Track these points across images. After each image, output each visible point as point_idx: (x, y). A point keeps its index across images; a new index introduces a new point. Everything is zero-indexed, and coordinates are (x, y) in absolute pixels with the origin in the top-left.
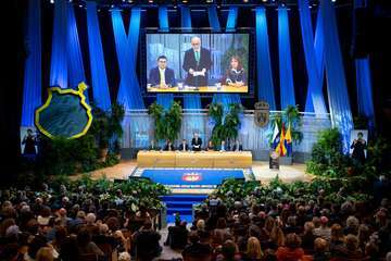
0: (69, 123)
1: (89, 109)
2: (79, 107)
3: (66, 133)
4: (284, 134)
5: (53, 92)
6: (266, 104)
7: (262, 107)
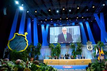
1: (27, 41)
4: (100, 52)
6: (91, 42)
7: (89, 43)
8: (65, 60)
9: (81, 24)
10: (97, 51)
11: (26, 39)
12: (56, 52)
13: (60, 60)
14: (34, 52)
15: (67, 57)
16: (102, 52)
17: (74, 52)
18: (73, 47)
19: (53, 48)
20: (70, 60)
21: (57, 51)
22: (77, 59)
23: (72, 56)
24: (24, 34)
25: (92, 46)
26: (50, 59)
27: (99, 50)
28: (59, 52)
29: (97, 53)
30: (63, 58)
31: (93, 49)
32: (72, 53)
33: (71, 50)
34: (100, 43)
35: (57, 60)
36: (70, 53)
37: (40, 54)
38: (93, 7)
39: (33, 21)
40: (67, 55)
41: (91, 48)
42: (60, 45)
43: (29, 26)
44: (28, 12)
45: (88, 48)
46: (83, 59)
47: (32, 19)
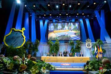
0: (16, 42)
1: (25, 37)
2: (21, 36)
3: (14, 46)
4: (99, 50)
5: (12, 30)
6: (90, 40)
7: (88, 41)
8: (63, 57)
9: (81, 21)
10: (96, 49)
11: (23, 34)
12: (54, 49)
13: (58, 57)
14: (31, 49)
15: (65, 54)
16: (101, 50)
17: (73, 49)
18: (72, 44)
19: (51, 45)
20: (68, 57)
21: (56, 48)
22: (76, 57)
23: (71, 54)
24: (21, 30)
25: (91, 44)
26: (48, 57)
27: (98, 48)
28: (57, 49)
29: (96, 51)
30: (62, 55)
31: (92, 46)
32: (71, 50)
33: (70, 47)
34: (99, 41)
35: (55, 57)
36: (69, 50)
37: (38, 51)
38: (95, 3)
39: (31, 16)
40: (65, 52)
41: (90, 46)
42: (59, 42)
43: (27, 21)
44: (26, 6)
45: (87, 46)
46: (81, 57)
47: (30, 14)
